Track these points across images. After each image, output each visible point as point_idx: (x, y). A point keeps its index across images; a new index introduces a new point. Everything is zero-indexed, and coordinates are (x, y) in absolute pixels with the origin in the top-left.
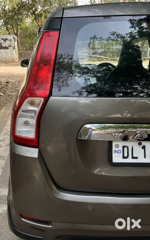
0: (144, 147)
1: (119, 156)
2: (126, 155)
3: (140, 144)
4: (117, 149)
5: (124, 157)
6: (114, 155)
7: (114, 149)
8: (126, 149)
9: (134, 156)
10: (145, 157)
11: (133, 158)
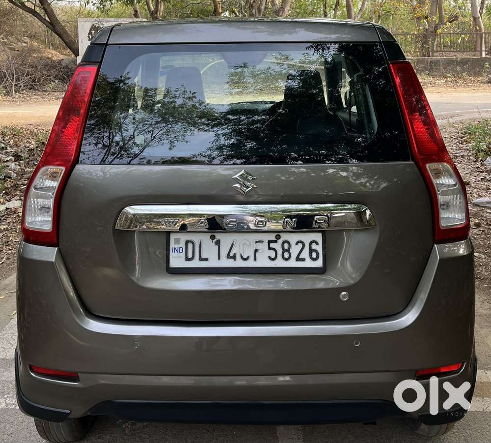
0: (218, 243)
1: (181, 257)
2: (190, 256)
3: (213, 237)
4: (177, 246)
5: (187, 259)
6: (172, 255)
7: (172, 245)
8: (190, 246)
9: (203, 256)
10: (219, 258)
11: (201, 259)
